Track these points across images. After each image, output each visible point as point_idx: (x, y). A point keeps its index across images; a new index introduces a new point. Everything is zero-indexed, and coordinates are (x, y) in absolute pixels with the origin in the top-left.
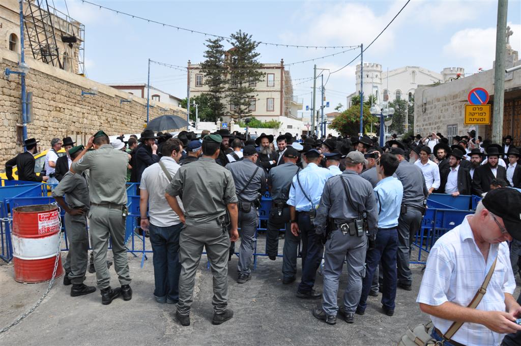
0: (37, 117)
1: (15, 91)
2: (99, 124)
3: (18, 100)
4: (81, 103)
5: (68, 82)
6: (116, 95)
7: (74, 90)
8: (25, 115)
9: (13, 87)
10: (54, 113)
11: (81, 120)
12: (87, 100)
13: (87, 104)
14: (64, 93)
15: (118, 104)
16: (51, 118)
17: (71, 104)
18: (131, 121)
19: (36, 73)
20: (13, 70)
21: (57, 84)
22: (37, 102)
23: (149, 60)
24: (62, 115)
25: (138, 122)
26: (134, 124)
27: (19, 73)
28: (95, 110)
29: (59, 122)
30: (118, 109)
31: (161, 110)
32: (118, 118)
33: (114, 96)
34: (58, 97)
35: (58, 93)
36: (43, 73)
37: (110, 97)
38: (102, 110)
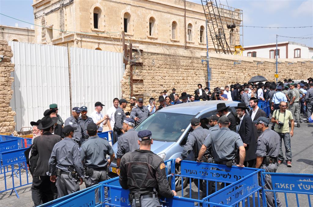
0: (214, 77)
1: (205, 68)
2: (244, 77)
3: (206, 71)
4: (234, 68)
5: (227, 60)
6: (254, 61)
7: (230, 62)
8: (209, 77)
9: (204, 66)
10: (221, 75)
11: (234, 76)
12: (237, 66)
13: (237, 68)
14: (225, 65)
15: (256, 65)
16: (220, 77)
17: (229, 69)
18: (265, 73)
19: (213, 59)
20: (204, 59)
21: (222, 62)
22: (213, 71)
23: (277, 35)
24: (224, 75)
25: (270, 73)
26: (267, 75)
27: (206, 61)
28: (241, 70)
29: (223, 78)
30: (255, 68)
31: (289, 64)
32: (255, 73)
33: (252, 61)
34: (222, 67)
35: (223, 65)
36: (216, 58)
37: (250, 63)
38: (245, 70)
